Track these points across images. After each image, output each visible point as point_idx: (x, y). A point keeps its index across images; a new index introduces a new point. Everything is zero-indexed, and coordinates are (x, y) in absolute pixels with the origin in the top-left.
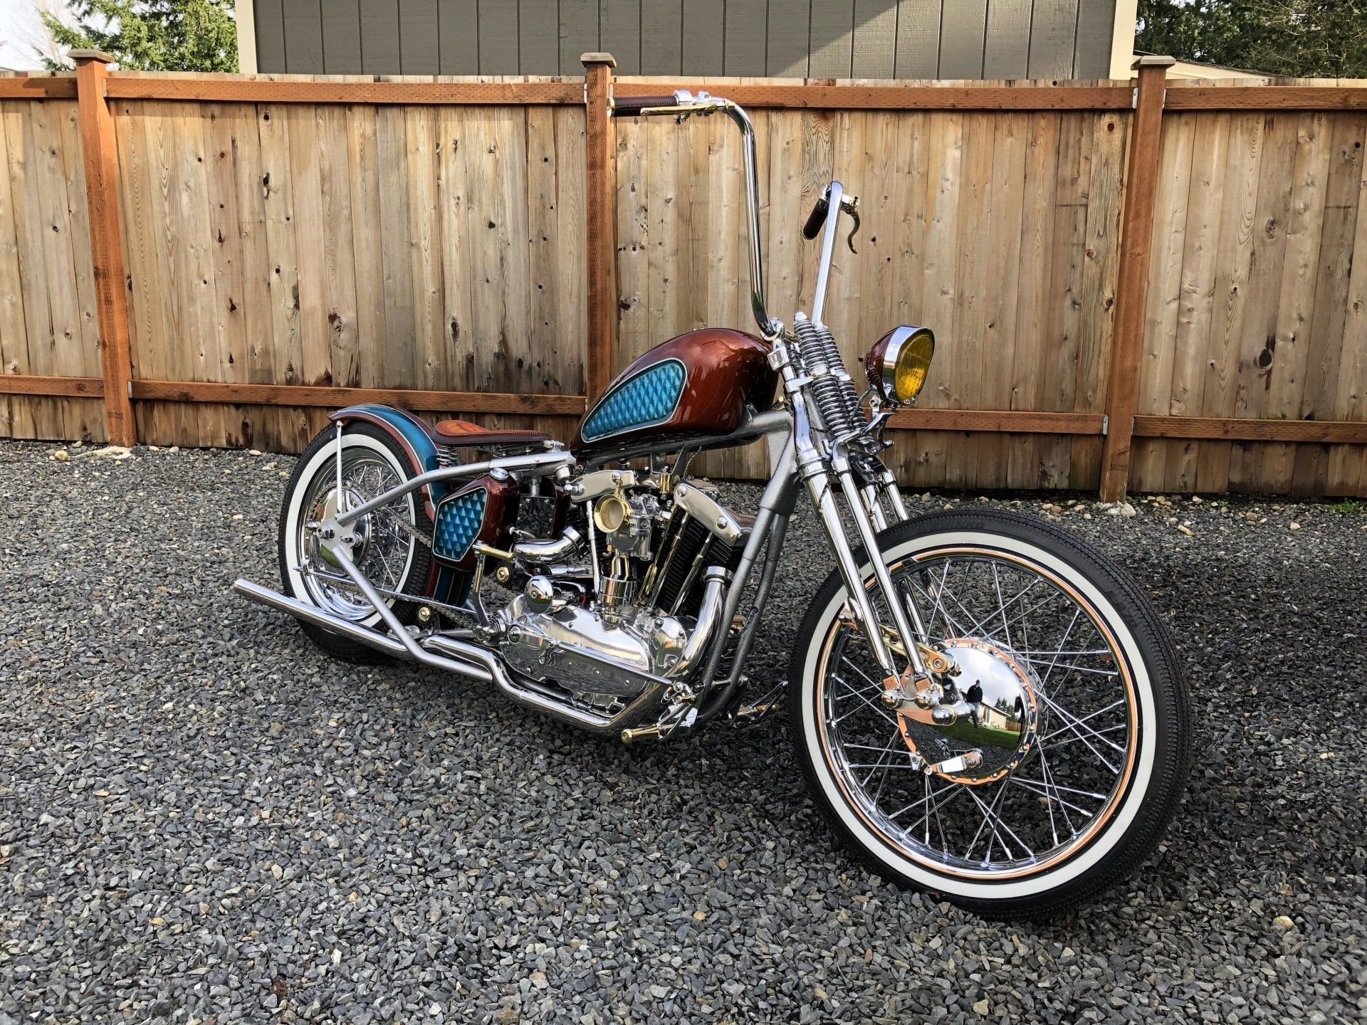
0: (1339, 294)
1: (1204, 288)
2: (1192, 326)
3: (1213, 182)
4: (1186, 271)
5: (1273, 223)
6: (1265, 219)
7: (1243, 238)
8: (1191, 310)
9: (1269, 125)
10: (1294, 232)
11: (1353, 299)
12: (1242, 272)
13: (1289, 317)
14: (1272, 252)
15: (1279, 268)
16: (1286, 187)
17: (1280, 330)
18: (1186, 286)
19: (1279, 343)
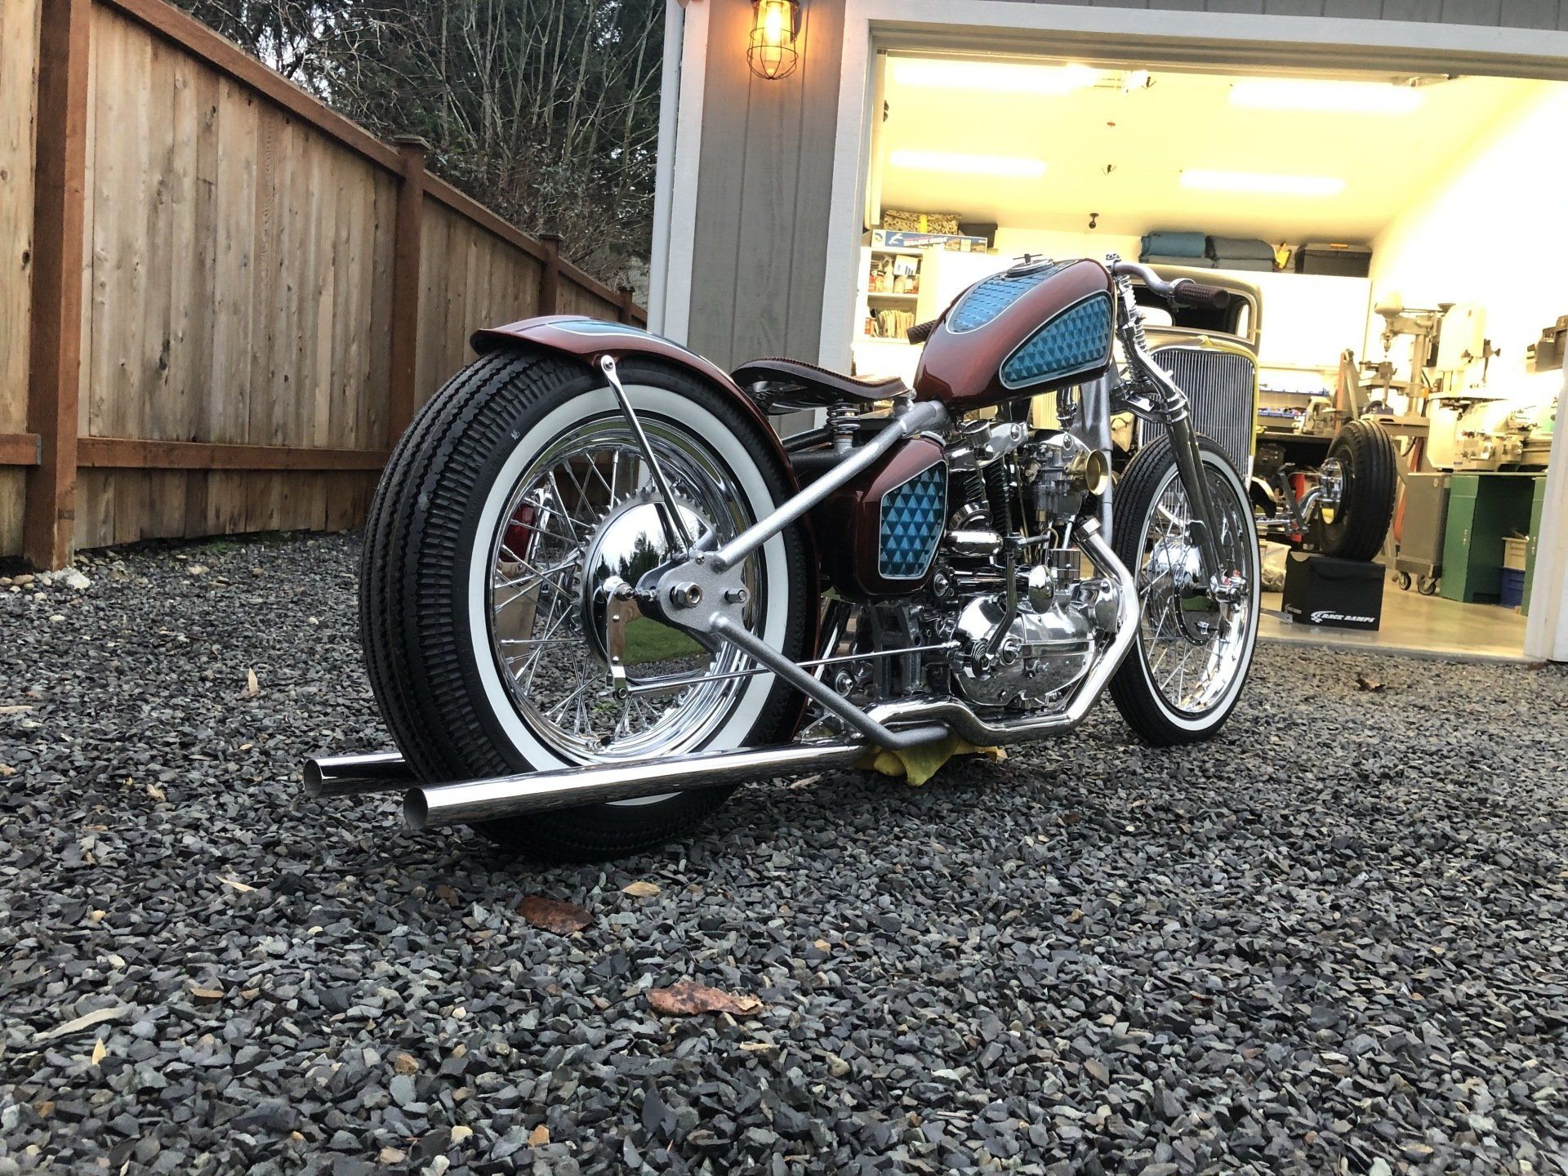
0: (209, 287)
1: (111, 257)
2: (107, 307)
3: (115, 108)
4: (97, 227)
5: (162, 183)
6: (158, 177)
7: (142, 196)
8: (103, 285)
9: (155, 56)
10: (178, 201)
11: (218, 297)
12: (141, 243)
13: (177, 309)
14: (162, 224)
15: (169, 243)
16: (169, 140)
17: (173, 326)
18: (98, 249)
19: (172, 342)
